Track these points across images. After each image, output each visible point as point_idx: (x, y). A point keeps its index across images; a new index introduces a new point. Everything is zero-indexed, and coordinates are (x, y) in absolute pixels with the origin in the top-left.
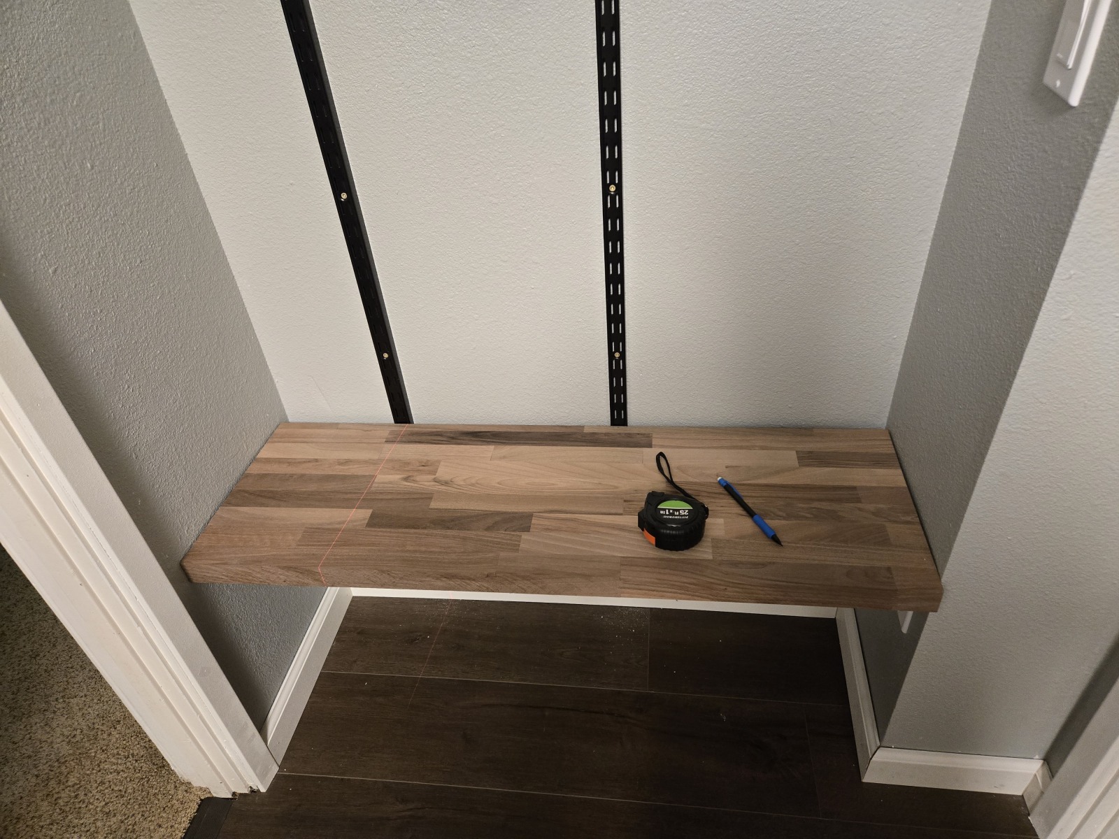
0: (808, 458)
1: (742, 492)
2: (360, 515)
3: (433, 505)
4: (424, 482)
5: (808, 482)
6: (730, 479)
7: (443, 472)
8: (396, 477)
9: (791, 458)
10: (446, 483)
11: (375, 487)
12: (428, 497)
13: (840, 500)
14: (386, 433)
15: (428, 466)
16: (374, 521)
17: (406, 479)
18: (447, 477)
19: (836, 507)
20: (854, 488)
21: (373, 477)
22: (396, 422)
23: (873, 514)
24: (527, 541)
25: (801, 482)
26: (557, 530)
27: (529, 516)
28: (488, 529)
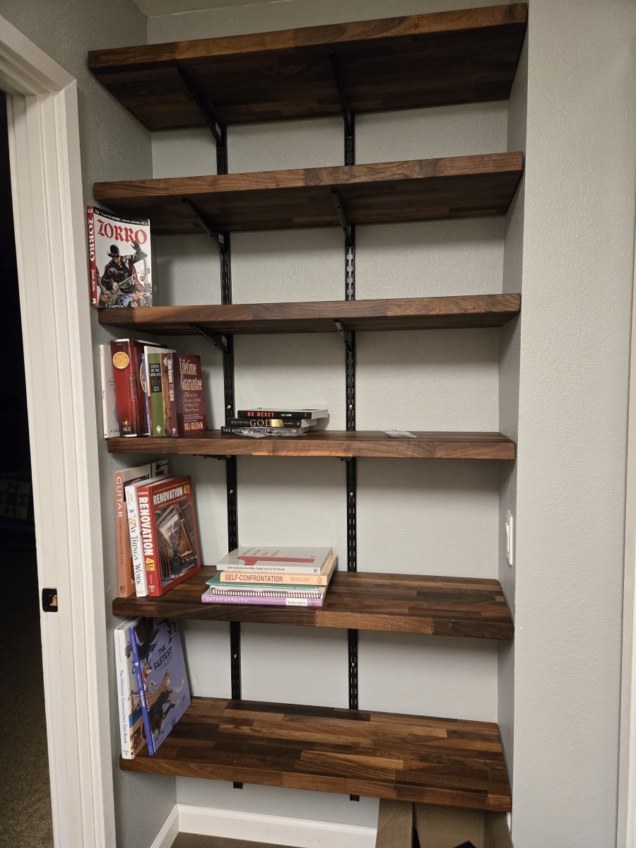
10: (257, 731)
11: (218, 731)
15: (246, 722)
17: (235, 728)
18: (258, 728)
21: (219, 725)
22: (233, 698)
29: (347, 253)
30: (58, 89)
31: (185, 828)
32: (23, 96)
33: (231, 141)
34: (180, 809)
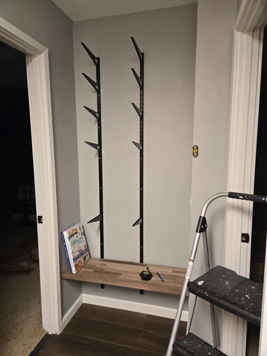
0: (174, 271)
1: (160, 275)
2: (92, 270)
3: (105, 270)
4: (104, 267)
5: (173, 275)
6: (158, 273)
7: (107, 266)
8: (99, 266)
9: (171, 271)
10: (108, 268)
11: (95, 267)
12: (105, 269)
13: (177, 278)
14: (99, 259)
15: (105, 265)
16: (94, 271)
17: (101, 266)
18: (108, 267)
19: (176, 278)
20: (180, 276)
21: (95, 265)
22: (101, 258)
23: (182, 280)
24: (120, 277)
25: (171, 274)
26: (126, 276)
27: (121, 274)
28: (114, 274)
30: (42, 53)
31: (85, 301)
32: (31, 55)
34: (83, 295)
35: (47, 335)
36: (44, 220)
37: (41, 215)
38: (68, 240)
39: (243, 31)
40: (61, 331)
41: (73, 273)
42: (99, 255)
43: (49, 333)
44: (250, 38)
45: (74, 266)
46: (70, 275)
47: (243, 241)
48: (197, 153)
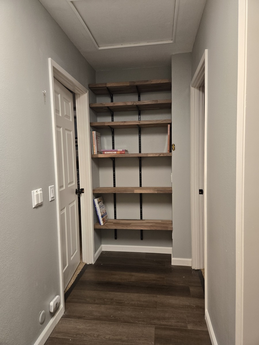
4: (118, 222)
11: (113, 222)
14: (113, 219)
16: (113, 224)
18: (121, 222)
22: (115, 219)
29: (139, 116)
30: (85, 94)
31: (103, 250)
33: (114, 98)
34: (103, 245)
35: (86, 265)
36: (85, 191)
37: (83, 188)
38: (98, 204)
39: (195, 87)
40: (95, 262)
41: (102, 225)
42: (113, 217)
43: (87, 264)
44: (198, 91)
45: (102, 221)
46: (100, 226)
47: (200, 194)
48: (174, 148)
